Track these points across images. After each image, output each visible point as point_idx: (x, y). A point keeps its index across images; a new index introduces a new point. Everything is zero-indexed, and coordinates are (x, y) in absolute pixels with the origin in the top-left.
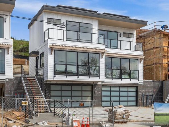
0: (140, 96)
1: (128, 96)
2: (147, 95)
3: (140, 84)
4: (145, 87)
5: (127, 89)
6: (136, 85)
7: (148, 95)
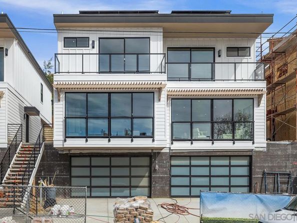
0: (257, 176)
1: (230, 176)
2: (275, 174)
3: (257, 149)
4: (270, 156)
5: (228, 161)
6: (248, 154)
7: (277, 174)
